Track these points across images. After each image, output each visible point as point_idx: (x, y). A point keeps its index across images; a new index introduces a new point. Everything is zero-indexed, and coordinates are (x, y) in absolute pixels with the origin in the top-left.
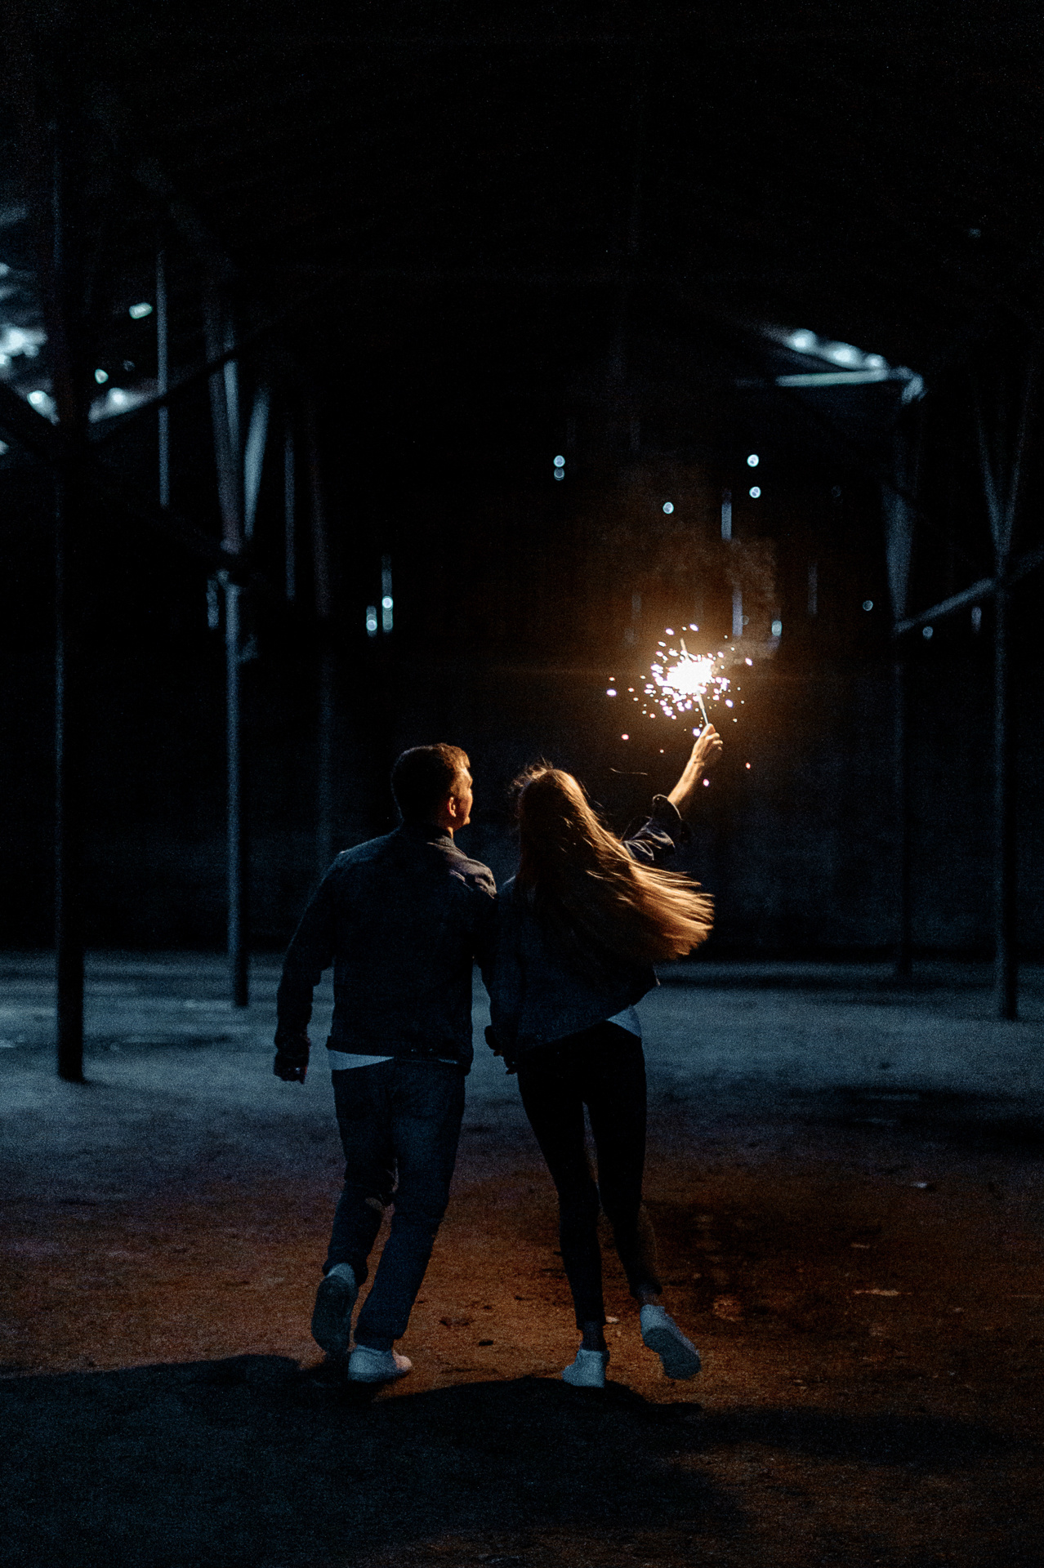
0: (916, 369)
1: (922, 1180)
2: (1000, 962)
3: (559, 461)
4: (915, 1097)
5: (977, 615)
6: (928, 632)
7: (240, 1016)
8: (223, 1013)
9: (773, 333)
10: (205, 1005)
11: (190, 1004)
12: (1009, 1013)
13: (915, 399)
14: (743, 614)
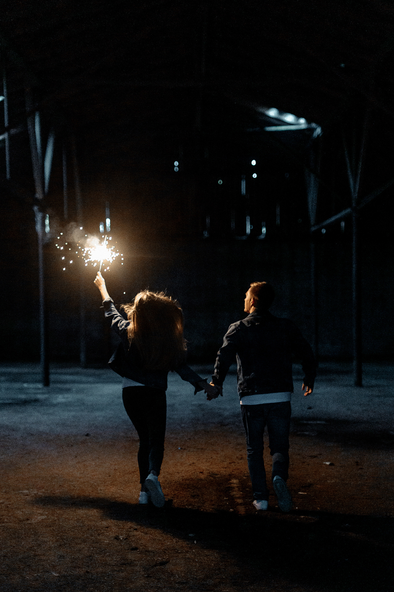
0: (319, 124)
1: (328, 461)
2: (355, 363)
3: (176, 163)
4: (323, 422)
5: (343, 224)
6: (324, 231)
7: (45, 389)
8: (39, 389)
9: (261, 110)
10: (32, 386)
11: (25, 385)
12: (359, 384)
13: (318, 136)
14: (250, 225)
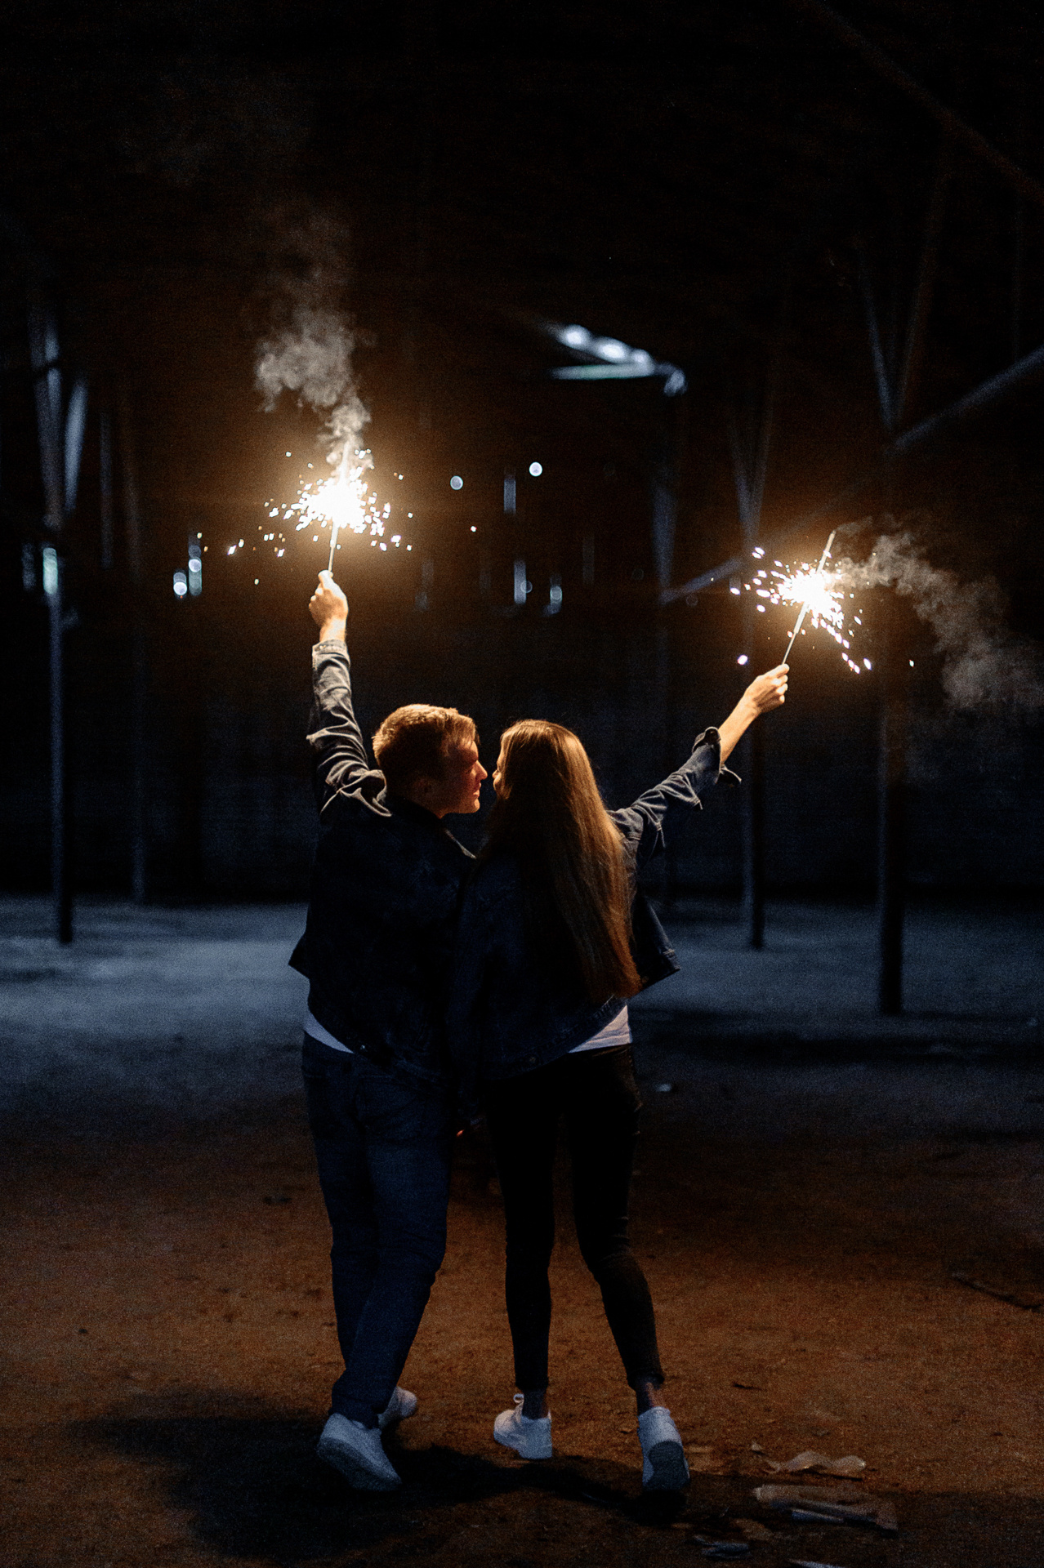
0: (680, 365)
2: (748, 899)
7: (65, 953)
8: (49, 951)
12: (757, 943)
13: (676, 392)
14: (527, 580)
